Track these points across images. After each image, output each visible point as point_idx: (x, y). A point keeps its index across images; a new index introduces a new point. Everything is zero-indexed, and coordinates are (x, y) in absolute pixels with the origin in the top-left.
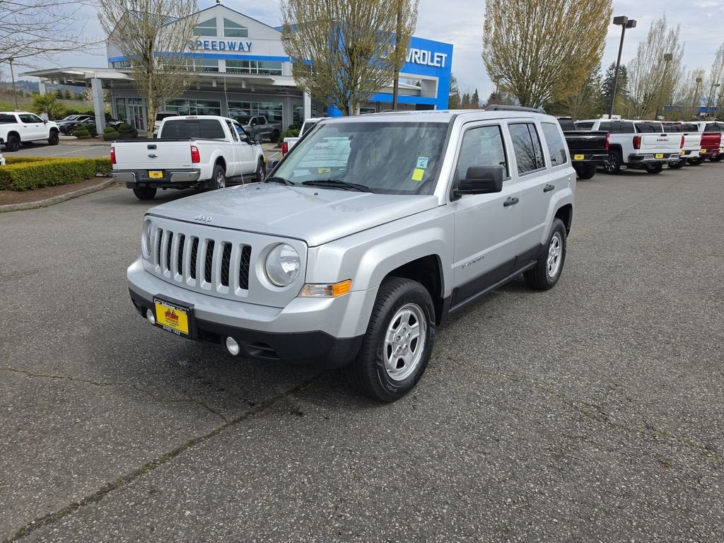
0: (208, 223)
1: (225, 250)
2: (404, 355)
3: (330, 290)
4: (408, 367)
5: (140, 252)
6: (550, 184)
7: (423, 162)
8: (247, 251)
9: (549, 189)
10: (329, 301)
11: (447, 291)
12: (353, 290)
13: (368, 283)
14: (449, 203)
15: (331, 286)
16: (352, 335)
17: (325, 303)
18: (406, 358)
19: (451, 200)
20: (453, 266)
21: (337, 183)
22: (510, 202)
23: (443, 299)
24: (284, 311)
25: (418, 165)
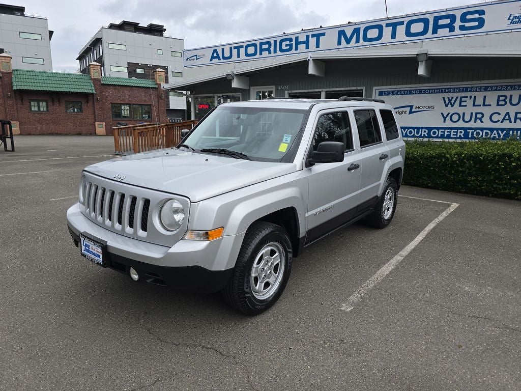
0: (122, 181)
1: (132, 202)
2: (269, 279)
3: (206, 235)
4: (273, 285)
5: (78, 199)
6: (384, 154)
7: (288, 138)
8: (147, 202)
9: (384, 157)
10: (205, 244)
11: (302, 232)
12: (224, 235)
13: (236, 230)
14: (305, 169)
15: (208, 233)
16: (223, 268)
17: (203, 245)
18: (271, 280)
19: (306, 167)
20: (307, 215)
21: (225, 151)
22: (353, 167)
23: (299, 238)
24: (172, 250)
25: (284, 141)
